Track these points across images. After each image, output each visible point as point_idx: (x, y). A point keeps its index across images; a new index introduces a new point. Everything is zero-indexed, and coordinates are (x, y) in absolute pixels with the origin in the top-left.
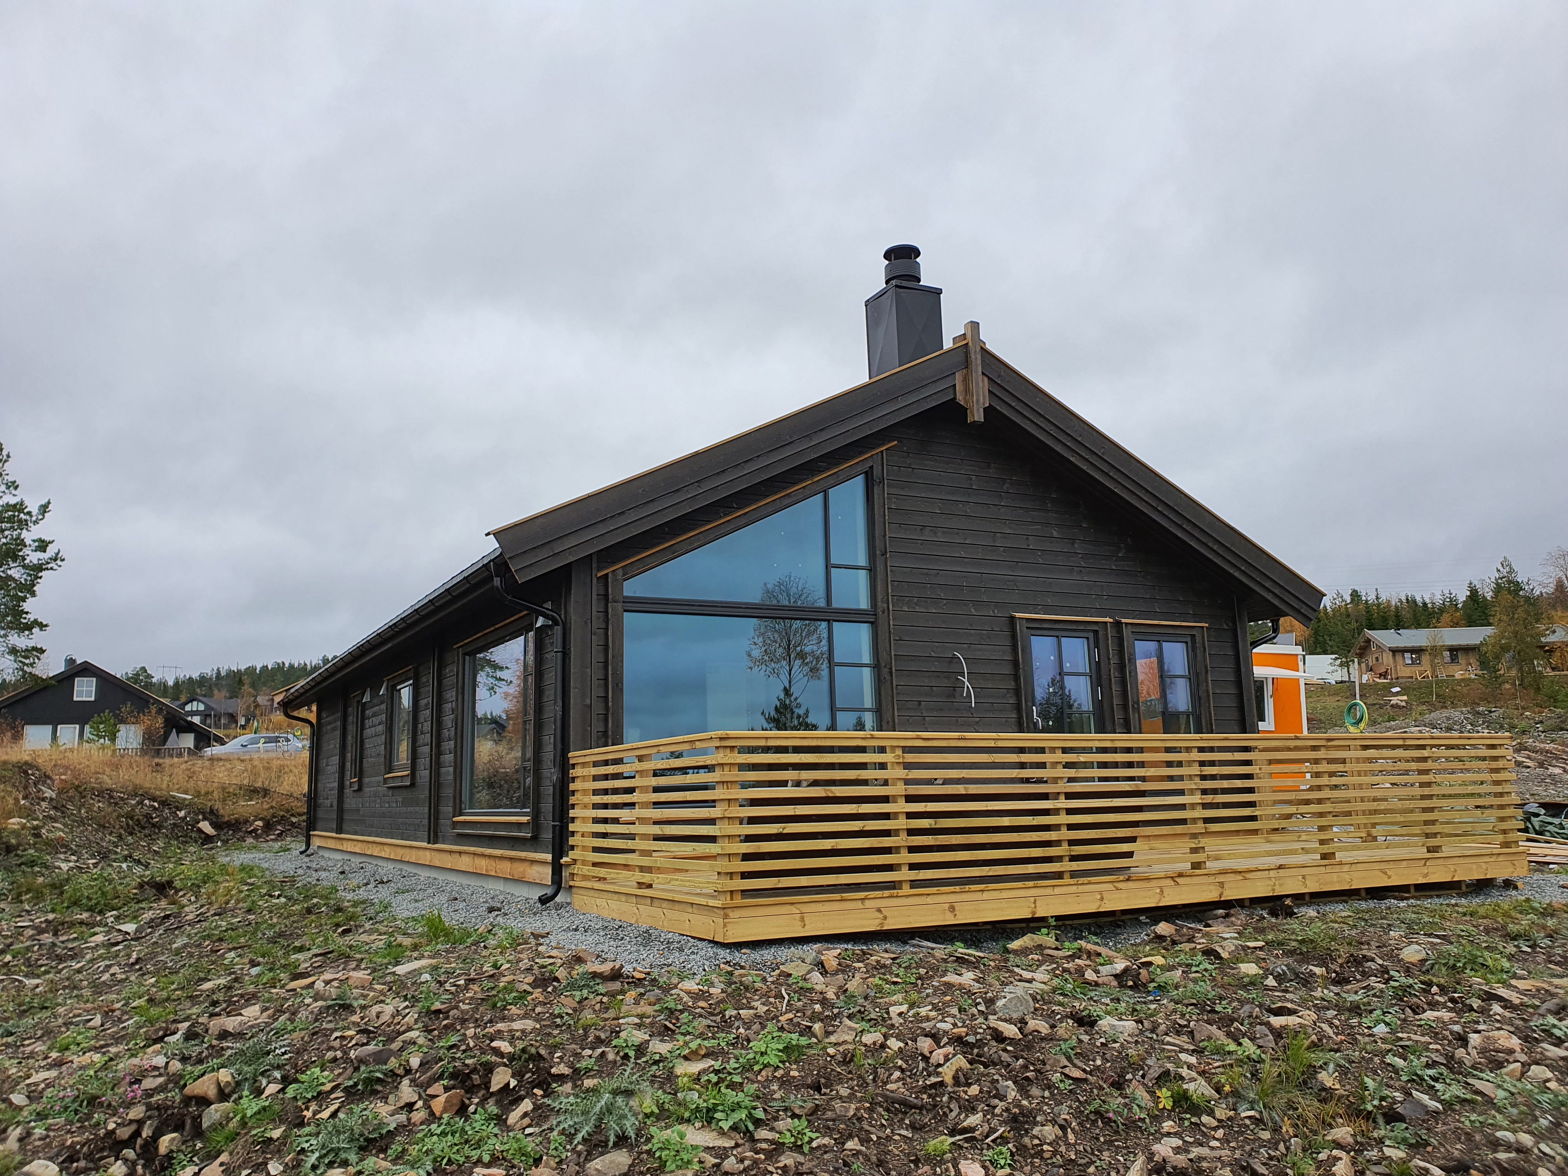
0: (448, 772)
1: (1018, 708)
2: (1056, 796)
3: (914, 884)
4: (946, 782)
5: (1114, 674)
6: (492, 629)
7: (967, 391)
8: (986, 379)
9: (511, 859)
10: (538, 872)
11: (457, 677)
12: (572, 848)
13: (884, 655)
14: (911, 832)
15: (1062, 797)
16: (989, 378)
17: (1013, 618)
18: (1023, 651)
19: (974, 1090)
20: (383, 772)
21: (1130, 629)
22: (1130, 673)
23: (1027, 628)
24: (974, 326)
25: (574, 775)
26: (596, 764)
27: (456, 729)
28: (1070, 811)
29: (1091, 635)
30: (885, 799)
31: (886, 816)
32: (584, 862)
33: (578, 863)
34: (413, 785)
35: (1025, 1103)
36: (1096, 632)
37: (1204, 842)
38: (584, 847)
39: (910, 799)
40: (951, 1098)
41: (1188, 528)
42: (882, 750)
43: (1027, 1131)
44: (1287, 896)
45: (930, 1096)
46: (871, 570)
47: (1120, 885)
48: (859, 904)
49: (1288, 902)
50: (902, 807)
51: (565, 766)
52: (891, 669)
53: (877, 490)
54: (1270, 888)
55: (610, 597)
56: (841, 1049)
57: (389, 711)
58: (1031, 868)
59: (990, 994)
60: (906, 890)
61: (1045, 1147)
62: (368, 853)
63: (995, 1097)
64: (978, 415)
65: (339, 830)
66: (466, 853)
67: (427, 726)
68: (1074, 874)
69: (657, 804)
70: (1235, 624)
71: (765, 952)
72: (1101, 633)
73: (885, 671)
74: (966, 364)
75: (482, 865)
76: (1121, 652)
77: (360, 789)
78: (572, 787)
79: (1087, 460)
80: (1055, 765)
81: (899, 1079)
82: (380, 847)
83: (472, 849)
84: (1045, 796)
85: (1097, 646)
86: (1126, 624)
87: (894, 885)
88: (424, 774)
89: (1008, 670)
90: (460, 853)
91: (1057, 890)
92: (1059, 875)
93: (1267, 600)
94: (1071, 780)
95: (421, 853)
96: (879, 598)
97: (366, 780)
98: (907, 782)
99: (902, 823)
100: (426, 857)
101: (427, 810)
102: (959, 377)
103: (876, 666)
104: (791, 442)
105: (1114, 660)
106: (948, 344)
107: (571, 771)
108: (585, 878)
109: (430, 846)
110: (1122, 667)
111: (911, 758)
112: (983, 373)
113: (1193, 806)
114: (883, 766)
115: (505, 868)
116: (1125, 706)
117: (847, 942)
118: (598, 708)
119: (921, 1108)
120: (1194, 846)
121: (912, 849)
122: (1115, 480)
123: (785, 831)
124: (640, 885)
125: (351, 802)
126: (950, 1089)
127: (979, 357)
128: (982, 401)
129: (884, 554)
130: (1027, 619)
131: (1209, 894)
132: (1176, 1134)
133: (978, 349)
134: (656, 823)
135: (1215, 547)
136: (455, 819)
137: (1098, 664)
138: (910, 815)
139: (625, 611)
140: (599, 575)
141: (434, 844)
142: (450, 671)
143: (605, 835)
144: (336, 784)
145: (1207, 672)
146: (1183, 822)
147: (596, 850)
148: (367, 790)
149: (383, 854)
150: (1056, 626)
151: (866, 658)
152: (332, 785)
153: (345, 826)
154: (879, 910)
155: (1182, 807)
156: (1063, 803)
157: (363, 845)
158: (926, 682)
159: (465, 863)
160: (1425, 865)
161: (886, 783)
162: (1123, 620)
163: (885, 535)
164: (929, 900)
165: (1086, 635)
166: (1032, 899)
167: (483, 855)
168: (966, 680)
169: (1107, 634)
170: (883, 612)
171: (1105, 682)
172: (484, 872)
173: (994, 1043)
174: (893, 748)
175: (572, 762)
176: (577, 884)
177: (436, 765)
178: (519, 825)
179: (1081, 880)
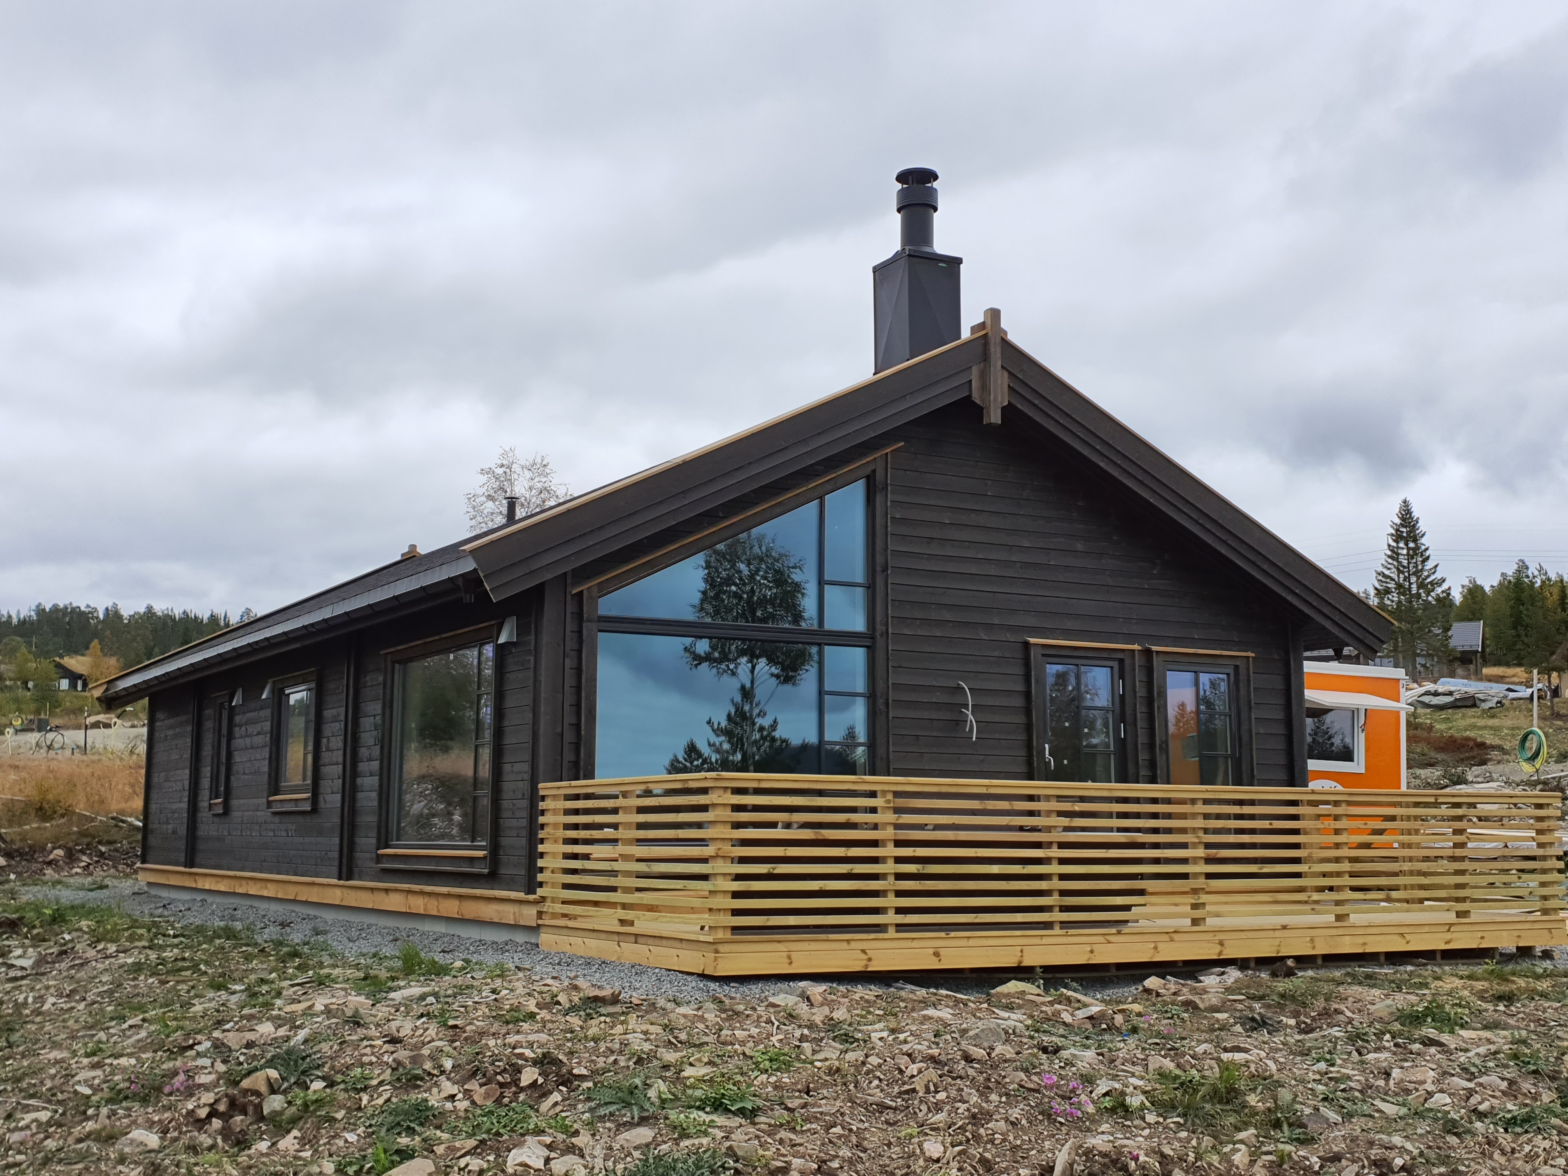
0: (368, 798)
1: (1029, 746)
2: (1049, 845)
3: (900, 927)
4: (937, 827)
5: (1141, 709)
6: (437, 638)
7: (985, 387)
8: (1006, 374)
9: (460, 897)
10: (497, 911)
11: (385, 687)
12: (541, 885)
13: (880, 684)
14: (899, 877)
15: (1055, 846)
16: (1010, 373)
17: (1027, 644)
18: (1037, 681)
19: (942, 1096)
20: (265, 795)
21: (1162, 657)
22: (1159, 708)
23: (1043, 655)
24: (994, 314)
25: (544, 807)
26: (568, 798)
27: (382, 748)
28: (1063, 861)
29: (1115, 664)
30: (874, 843)
31: (875, 860)
32: (553, 900)
33: (549, 900)
34: (315, 810)
35: (984, 1105)
36: (1121, 661)
37: (1204, 898)
38: (553, 883)
39: (898, 843)
40: (921, 1101)
41: (1233, 545)
42: (873, 794)
43: (983, 1125)
44: (1289, 957)
45: (903, 1100)
46: (870, 587)
47: (1110, 938)
48: (844, 945)
49: (1290, 963)
50: (891, 851)
51: (534, 798)
52: (887, 700)
53: (879, 499)
54: (1274, 949)
55: (585, 616)
56: (827, 1063)
57: (276, 719)
58: (1019, 917)
59: (964, 1026)
60: (892, 933)
61: (996, 1136)
62: (240, 891)
63: (960, 1101)
64: (995, 417)
65: (190, 862)
66: (396, 890)
67: (337, 742)
68: (1065, 925)
69: (640, 841)
70: (1287, 654)
71: (753, 987)
72: (1127, 663)
73: (880, 702)
74: (985, 357)
75: (418, 904)
76: (1149, 683)
77: (227, 811)
78: (542, 820)
79: (1118, 465)
80: (1049, 813)
81: (878, 1087)
82: (259, 884)
83: (406, 886)
84: (1038, 845)
85: (1122, 676)
86: (1157, 652)
87: (879, 928)
88: (332, 799)
89: (1018, 702)
90: (387, 890)
91: (1045, 941)
92: (1048, 925)
93: (1324, 628)
94: (1067, 829)
95: (330, 892)
96: (879, 618)
97: (235, 803)
98: (898, 827)
99: (890, 867)
100: (335, 896)
101: (337, 840)
102: (975, 375)
103: (872, 697)
104: (786, 448)
105: (1141, 692)
106: (966, 333)
107: (541, 804)
108: (554, 916)
109: (342, 882)
110: (1150, 700)
111: (902, 802)
112: (1003, 367)
113: (1195, 860)
114: (874, 810)
115: (451, 908)
116: (1151, 746)
117: (832, 981)
118: (569, 737)
119: (895, 1109)
120: (1194, 901)
121: (899, 894)
122: (1151, 489)
123: (776, 872)
124: (622, 922)
125: (208, 827)
126: (920, 1094)
127: (999, 350)
128: (1000, 399)
129: (885, 569)
130: (1044, 646)
131: (1209, 953)
132: (1109, 1133)
133: (998, 340)
134: (639, 860)
135: (1265, 567)
136: (381, 852)
137: (1122, 697)
138: (899, 860)
139: (600, 631)
140: (574, 592)
141: (347, 880)
142: (374, 680)
143: (574, 872)
144: (185, 806)
145: (1250, 709)
146: (1185, 876)
147: (566, 886)
148: (236, 814)
149: (265, 893)
150: (1075, 653)
151: (860, 685)
152: (175, 806)
153: (197, 860)
154: (864, 951)
155: (1184, 861)
156: (1056, 853)
157: (232, 882)
158: (926, 714)
159: (395, 902)
160: (1449, 931)
161: (875, 827)
162: (1154, 648)
163: (887, 548)
164: (915, 944)
165: (1110, 663)
166: (1019, 948)
167: (422, 893)
168: (969, 713)
169: (1134, 663)
170: (882, 635)
171: (1129, 717)
172: (422, 912)
173: (963, 1062)
174: (884, 792)
175: (541, 793)
176: (547, 922)
177: (350, 791)
178: (471, 860)
179: (1071, 932)
